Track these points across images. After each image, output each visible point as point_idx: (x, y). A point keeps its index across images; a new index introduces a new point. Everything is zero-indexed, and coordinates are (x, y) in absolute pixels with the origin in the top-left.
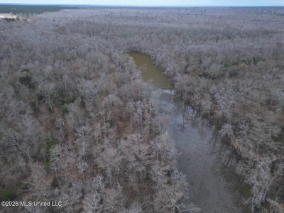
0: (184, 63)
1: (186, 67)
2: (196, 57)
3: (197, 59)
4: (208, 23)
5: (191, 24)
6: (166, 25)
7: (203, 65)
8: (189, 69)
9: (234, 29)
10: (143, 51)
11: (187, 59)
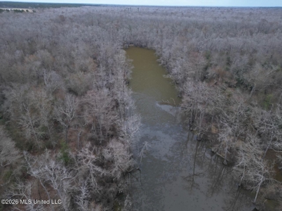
0: (203, 61)
1: (206, 68)
2: (222, 54)
3: (225, 57)
4: (237, 18)
5: (215, 18)
6: (186, 18)
7: (233, 66)
8: (211, 72)
9: (272, 24)
10: (149, 46)
11: (208, 57)
